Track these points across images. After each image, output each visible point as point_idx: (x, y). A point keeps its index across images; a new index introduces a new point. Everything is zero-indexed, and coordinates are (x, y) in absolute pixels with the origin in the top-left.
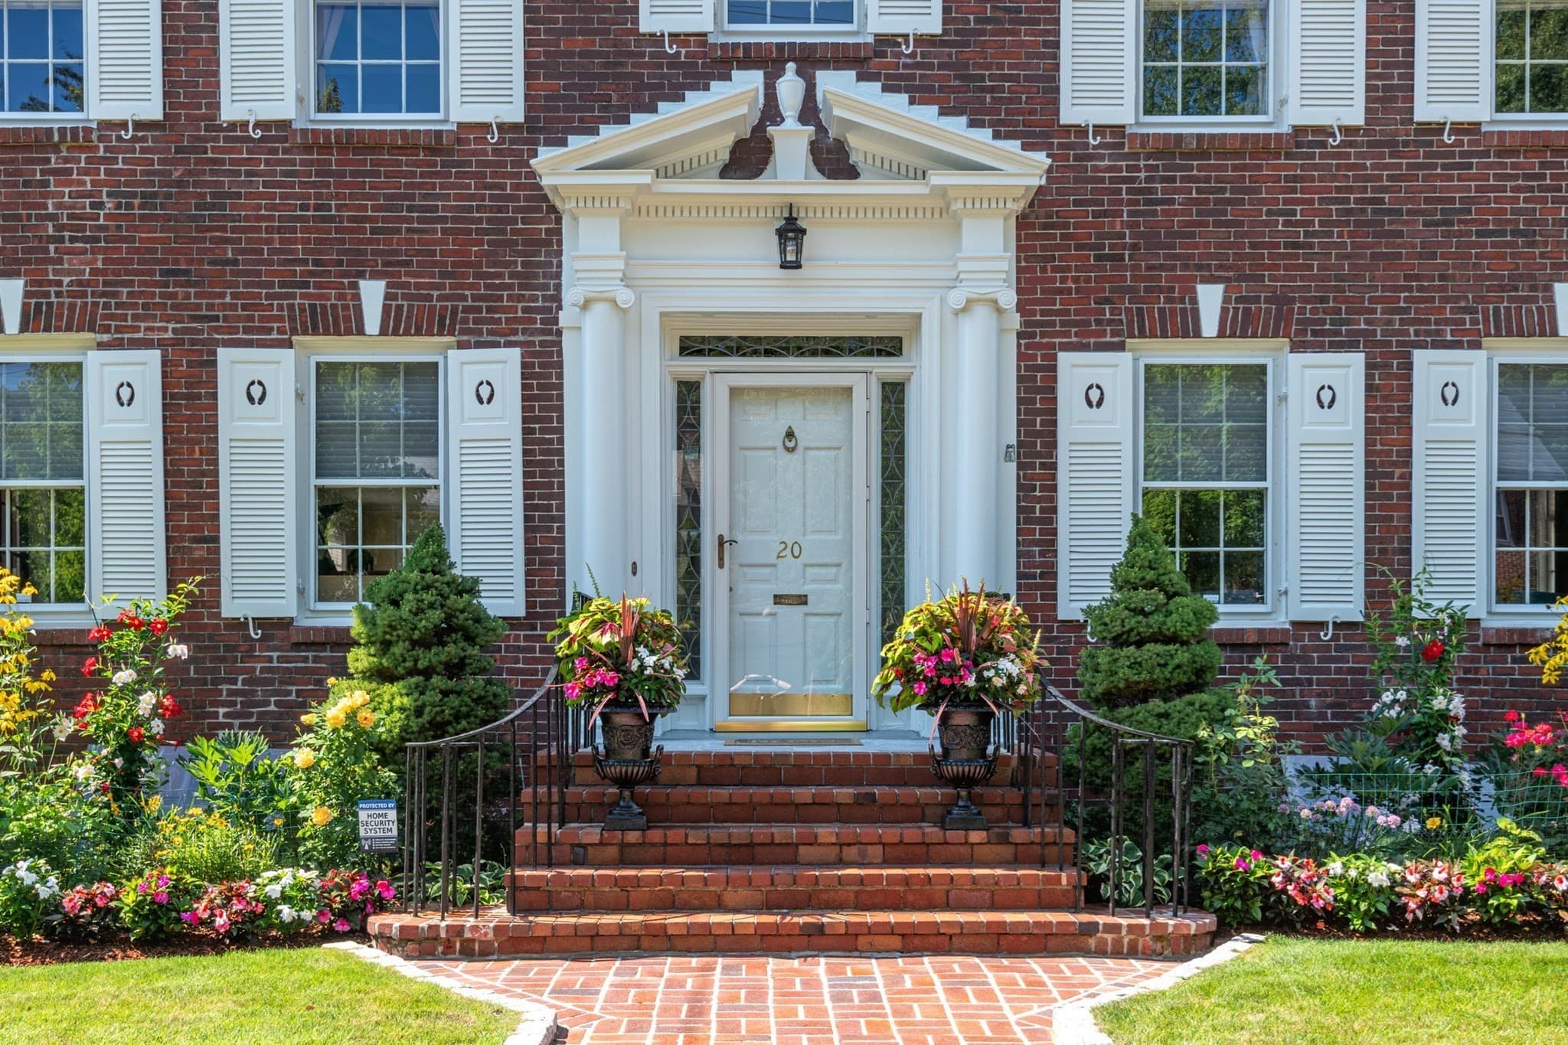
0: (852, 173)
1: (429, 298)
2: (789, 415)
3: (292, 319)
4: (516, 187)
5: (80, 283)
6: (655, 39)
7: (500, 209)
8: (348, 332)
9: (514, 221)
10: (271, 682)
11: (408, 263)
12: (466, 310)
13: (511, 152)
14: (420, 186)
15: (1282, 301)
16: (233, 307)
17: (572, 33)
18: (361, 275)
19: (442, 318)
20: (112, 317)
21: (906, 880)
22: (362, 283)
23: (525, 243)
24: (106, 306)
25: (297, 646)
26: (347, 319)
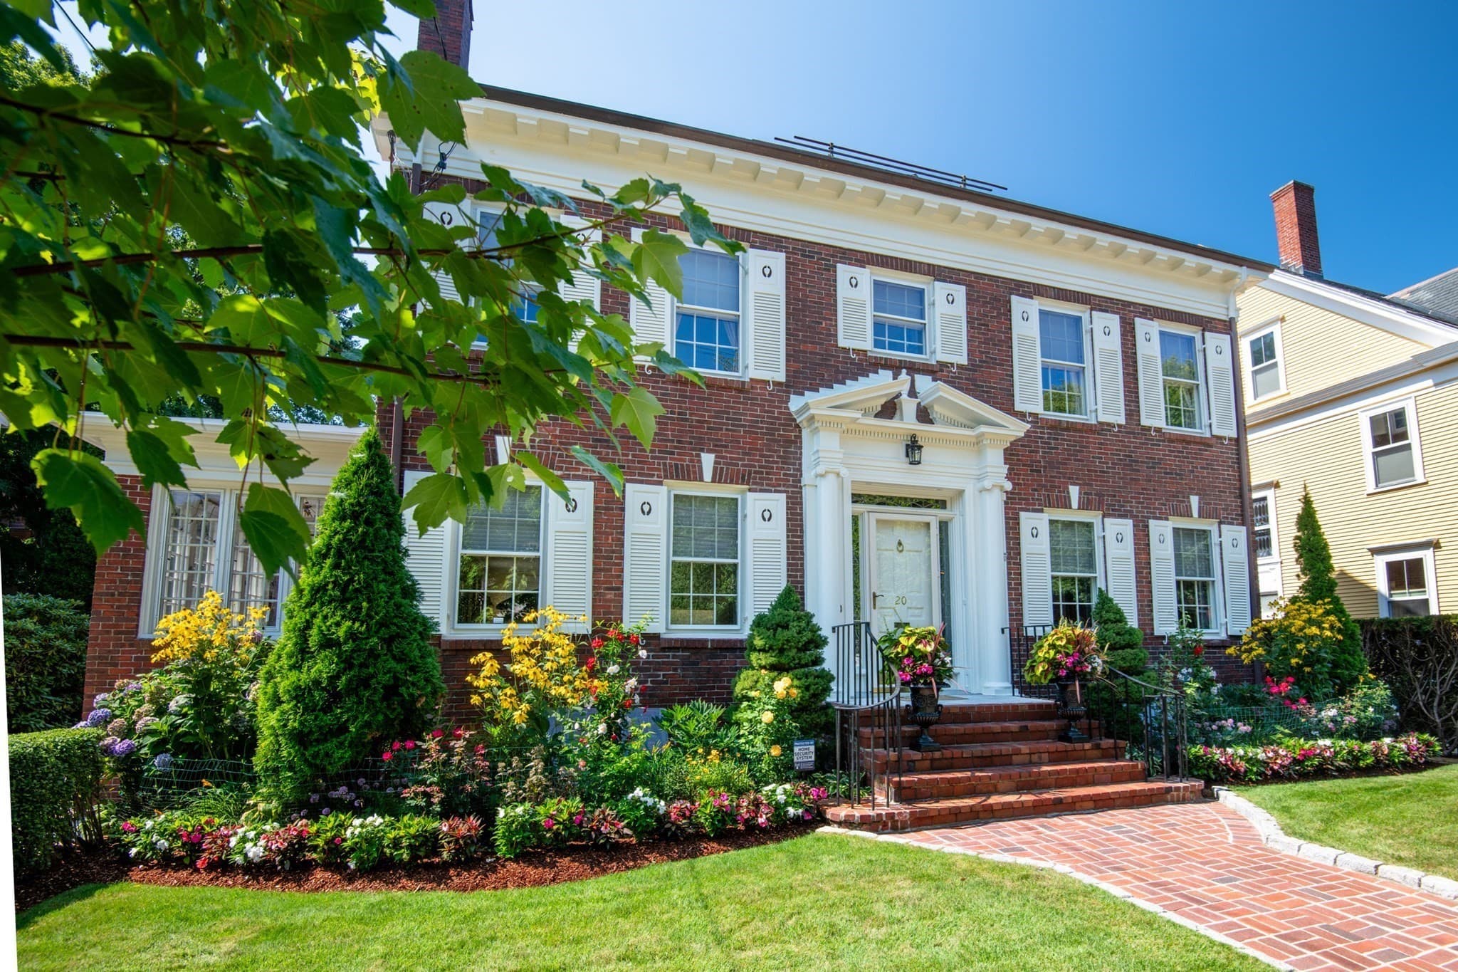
0: (931, 422)
1: (737, 465)
2: (899, 533)
3: (665, 471)
4: (780, 413)
5: (545, 442)
6: (846, 350)
7: (772, 423)
8: (695, 480)
9: (778, 430)
10: (648, 669)
11: (726, 446)
12: (756, 472)
13: (777, 396)
14: (733, 408)
15: (1100, 495)
16: (633, 462)
17: (805, 342)
18: (702, 450)
19: (743, 476)
20: (564, 462)
21: (1077, 771)
22: (703, 455)
23: (785, 441)
24: (561, 456)
25: (663, 649)
26: (695, 473)
